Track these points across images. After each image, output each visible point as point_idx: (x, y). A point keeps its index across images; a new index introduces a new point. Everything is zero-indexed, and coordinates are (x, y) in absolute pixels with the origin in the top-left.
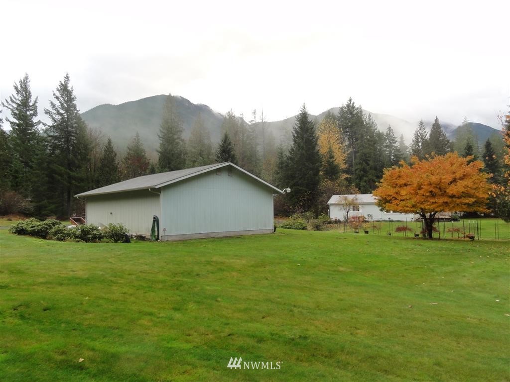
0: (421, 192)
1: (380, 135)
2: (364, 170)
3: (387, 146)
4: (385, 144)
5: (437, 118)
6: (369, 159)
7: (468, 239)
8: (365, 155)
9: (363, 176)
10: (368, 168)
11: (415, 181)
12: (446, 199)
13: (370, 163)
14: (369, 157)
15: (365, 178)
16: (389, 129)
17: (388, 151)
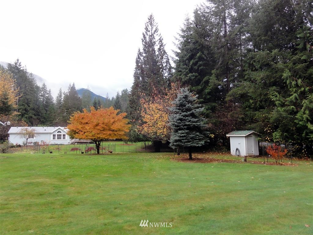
0: (98, 127)
1: (38, 88)
2: (26, 110)
3: (41, 96)
4: (40, 94)
6: (30, 103)
7: (109, 153)
8: (27, 100)
9: (25, 114)
10: (28, 108)
13: (30, 105)
14: (30, 101)
15: (26, 115)
16: (44, 85)
17: (42, 99)
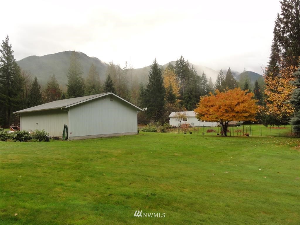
0: (221, 110)
1: (198, 77)
2: (190, 98)
3: (202, 84)
5: (229, 68)
7: (245, 136)
8: (190, 89)
9: (189, 101)
10: (191, 96)
11: (217, 104)
12: (234, 114)
13: (193, 93)
14: (192, 90)
15: (190, 102)
16: (204, 74)
17: (203, 87)
